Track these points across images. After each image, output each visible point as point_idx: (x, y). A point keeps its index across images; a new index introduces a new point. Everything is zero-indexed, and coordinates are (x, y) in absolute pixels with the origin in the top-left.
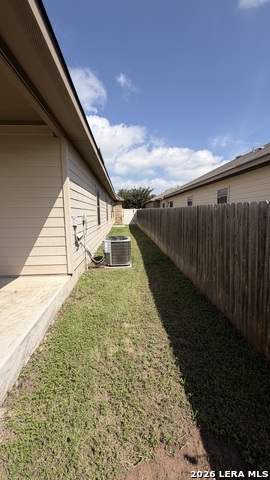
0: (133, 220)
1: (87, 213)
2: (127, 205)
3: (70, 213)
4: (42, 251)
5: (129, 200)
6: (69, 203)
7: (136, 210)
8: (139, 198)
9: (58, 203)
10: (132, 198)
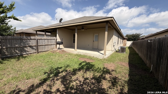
0: (130, 45)
1: (116, 41)
2: (129, 40)
3: (114, 41)
4: (108, 47)
5: (130, 38)
6: (114, 39)
7: (132, 42)
8: (135, 37)
9: (112, 39)
10: (131, 37)
